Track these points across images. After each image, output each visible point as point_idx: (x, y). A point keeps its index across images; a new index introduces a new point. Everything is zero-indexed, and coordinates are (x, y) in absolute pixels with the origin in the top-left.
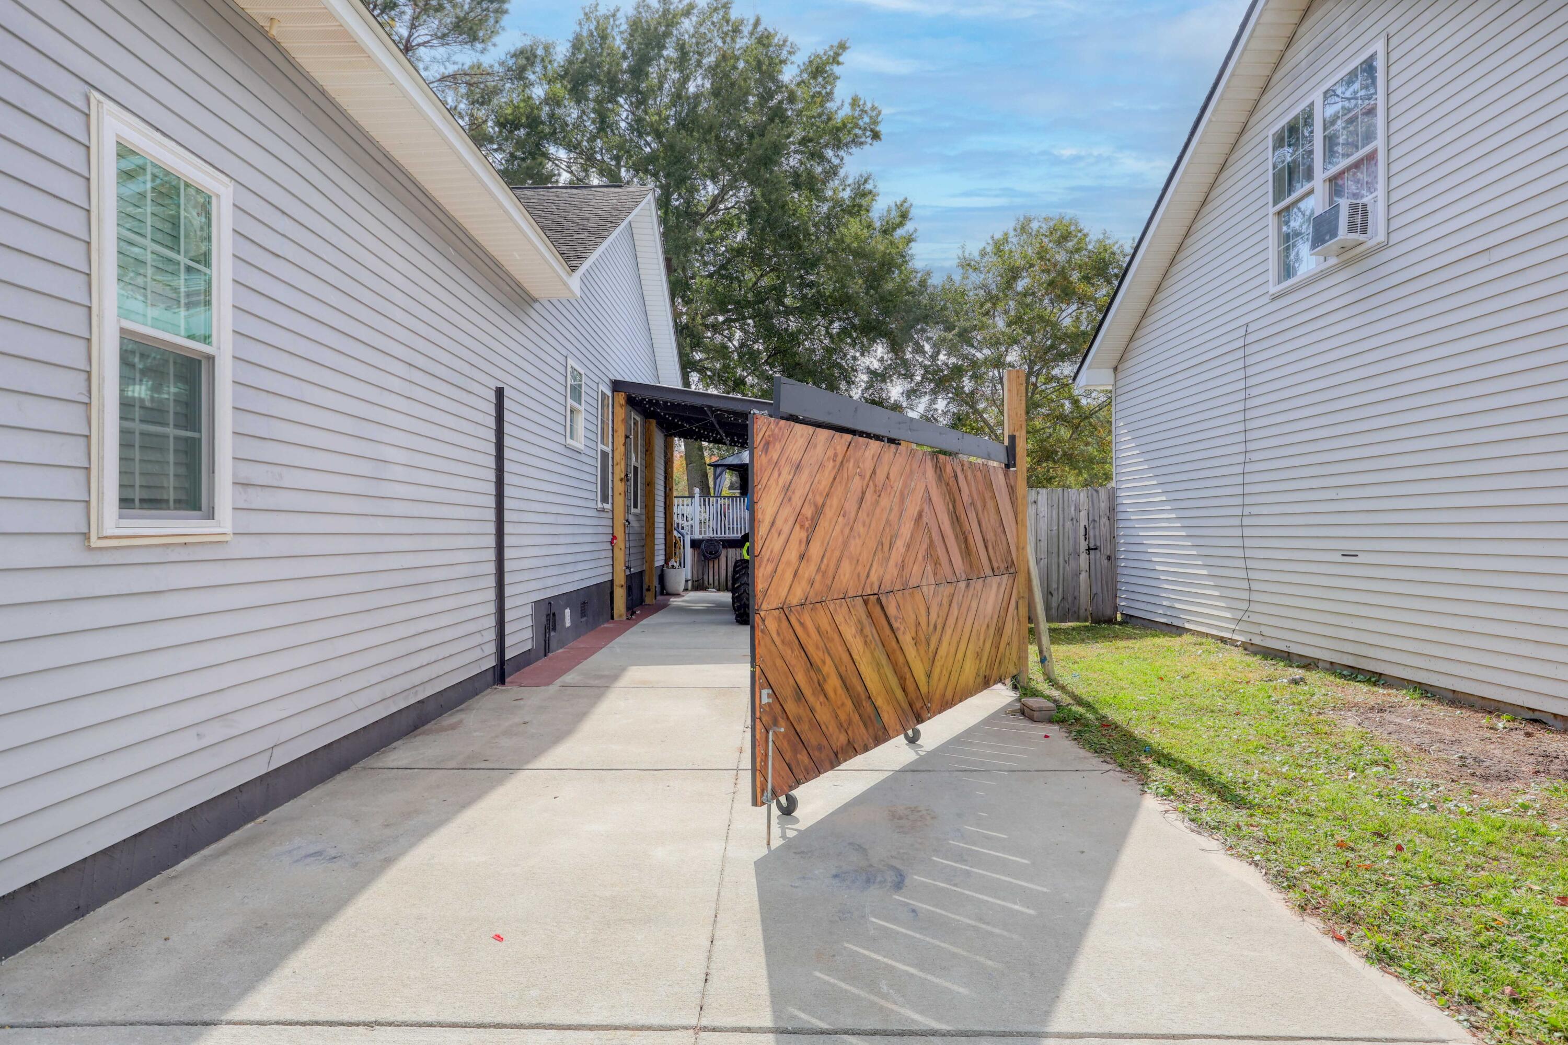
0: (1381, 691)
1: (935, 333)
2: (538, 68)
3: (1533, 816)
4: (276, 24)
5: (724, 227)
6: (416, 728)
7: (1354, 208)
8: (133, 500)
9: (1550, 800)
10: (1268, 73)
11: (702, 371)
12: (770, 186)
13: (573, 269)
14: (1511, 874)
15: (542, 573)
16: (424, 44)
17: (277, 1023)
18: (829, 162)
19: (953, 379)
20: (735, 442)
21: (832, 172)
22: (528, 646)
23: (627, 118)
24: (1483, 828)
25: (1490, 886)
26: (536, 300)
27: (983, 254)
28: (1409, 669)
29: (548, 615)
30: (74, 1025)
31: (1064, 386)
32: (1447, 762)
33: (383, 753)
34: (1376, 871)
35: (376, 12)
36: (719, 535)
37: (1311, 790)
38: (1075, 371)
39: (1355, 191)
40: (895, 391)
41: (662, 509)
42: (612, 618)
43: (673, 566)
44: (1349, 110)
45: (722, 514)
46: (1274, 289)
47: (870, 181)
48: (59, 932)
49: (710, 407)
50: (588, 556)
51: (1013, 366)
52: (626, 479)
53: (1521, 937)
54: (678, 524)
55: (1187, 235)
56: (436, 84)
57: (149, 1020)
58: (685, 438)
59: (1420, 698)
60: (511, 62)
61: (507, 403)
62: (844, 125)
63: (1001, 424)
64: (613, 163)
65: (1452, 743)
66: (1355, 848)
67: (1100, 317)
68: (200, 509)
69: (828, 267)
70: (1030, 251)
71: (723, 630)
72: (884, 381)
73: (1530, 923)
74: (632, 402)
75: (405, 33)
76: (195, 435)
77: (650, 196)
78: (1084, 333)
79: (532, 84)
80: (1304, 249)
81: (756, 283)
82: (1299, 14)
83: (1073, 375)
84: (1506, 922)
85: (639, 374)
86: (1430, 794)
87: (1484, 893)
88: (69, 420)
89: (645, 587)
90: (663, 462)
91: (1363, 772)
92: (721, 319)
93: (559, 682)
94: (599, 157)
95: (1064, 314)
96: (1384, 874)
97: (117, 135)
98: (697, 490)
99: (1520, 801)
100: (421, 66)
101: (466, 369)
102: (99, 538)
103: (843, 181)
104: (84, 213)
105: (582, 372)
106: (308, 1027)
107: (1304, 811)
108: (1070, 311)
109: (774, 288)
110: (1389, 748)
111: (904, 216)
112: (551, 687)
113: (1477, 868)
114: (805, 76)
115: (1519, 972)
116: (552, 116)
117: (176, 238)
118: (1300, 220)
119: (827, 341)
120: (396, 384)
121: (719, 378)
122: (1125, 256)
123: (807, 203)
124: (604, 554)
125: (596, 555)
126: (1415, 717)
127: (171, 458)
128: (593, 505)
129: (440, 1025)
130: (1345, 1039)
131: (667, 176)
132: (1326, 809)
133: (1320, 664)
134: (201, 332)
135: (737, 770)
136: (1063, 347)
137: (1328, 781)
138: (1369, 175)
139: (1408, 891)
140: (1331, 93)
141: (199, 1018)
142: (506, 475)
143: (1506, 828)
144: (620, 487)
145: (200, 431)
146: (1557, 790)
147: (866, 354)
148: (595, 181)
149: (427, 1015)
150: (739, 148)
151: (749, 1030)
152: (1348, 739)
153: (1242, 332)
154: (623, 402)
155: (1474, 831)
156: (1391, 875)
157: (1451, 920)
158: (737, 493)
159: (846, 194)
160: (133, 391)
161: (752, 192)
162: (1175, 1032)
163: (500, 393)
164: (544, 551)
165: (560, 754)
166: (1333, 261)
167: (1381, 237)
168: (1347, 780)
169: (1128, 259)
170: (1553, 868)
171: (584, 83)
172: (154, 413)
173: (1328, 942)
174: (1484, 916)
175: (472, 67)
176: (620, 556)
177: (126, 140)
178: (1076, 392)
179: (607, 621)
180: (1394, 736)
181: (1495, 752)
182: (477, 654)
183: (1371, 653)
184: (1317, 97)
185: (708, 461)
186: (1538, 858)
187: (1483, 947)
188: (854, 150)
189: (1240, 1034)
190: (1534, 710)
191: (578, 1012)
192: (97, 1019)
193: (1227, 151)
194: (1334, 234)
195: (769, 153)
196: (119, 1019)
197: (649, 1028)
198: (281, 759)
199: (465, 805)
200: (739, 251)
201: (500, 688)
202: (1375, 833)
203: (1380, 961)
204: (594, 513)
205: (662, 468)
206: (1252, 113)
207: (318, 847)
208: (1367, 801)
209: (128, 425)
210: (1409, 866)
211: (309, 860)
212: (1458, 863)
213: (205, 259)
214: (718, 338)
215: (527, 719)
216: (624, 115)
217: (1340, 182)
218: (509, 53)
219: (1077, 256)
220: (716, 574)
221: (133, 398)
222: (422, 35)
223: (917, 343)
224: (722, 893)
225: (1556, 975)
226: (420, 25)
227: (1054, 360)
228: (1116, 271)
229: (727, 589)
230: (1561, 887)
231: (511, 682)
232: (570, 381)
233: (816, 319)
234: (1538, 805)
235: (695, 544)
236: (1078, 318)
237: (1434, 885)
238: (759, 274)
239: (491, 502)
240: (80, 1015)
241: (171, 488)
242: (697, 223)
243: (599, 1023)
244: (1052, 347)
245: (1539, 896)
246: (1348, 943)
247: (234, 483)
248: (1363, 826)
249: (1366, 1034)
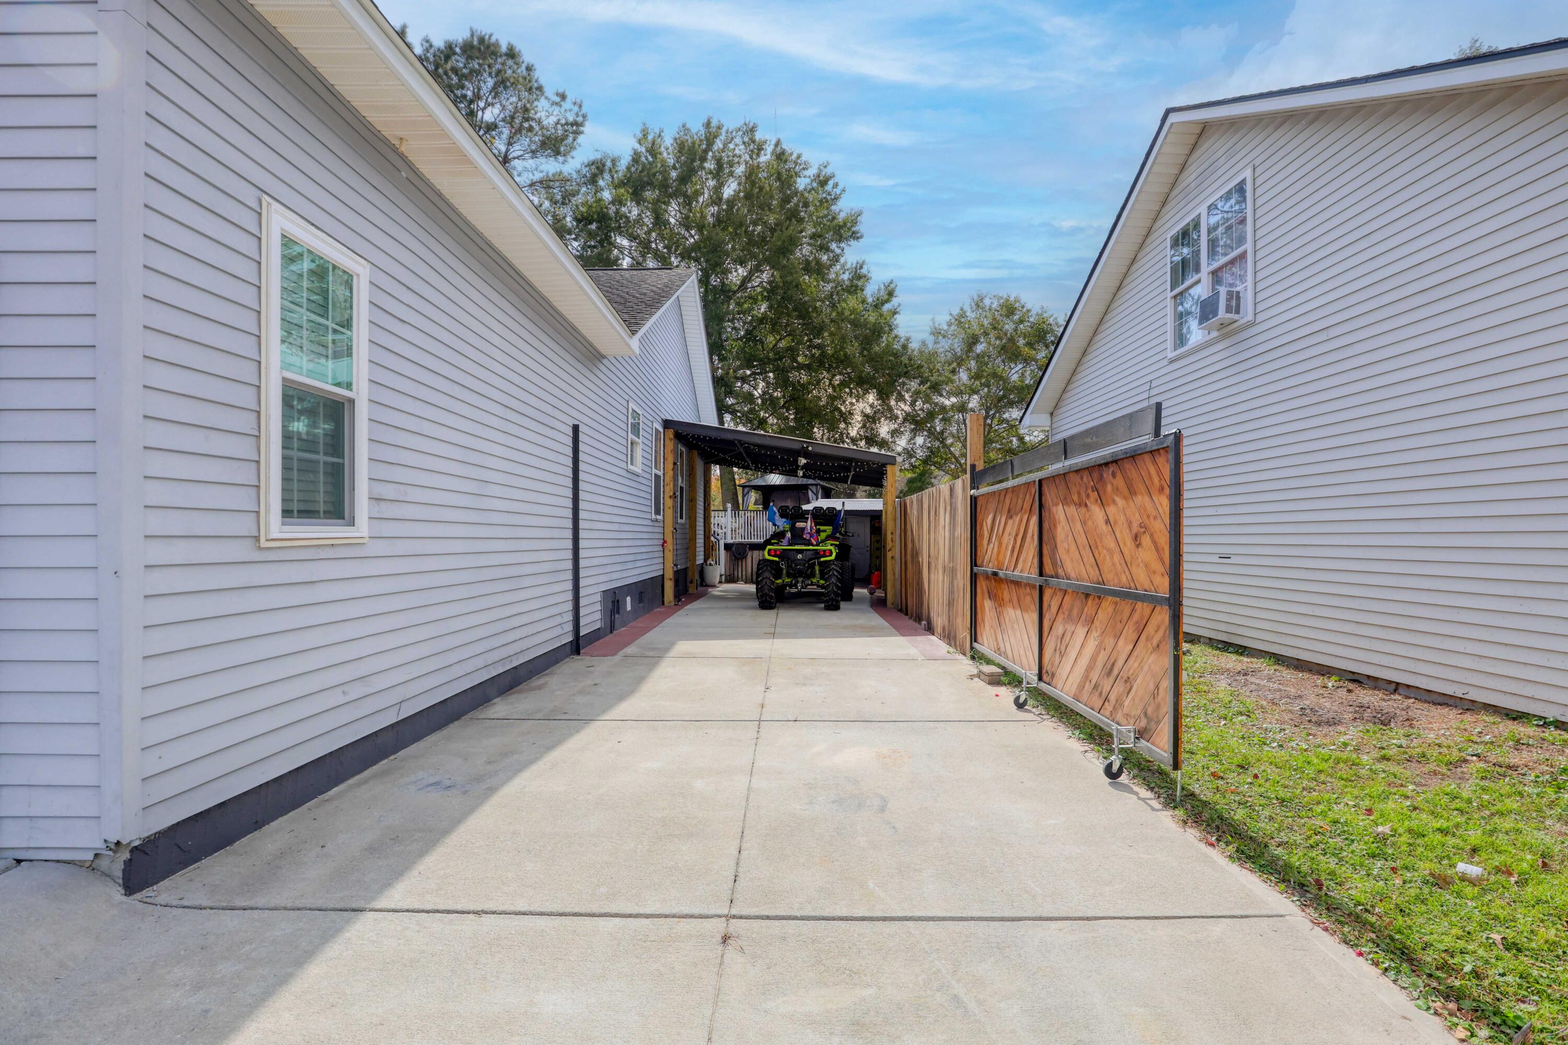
0: (1246, 659)
1: (914, 385)
2: (607, 176)
3: (1351, 751)
4: (404, 142)
5: (751, 301)
6: (511, 688)
7: (1230, 294)
8: (292, 511)
9: (1363, 738)
10: (1166, 190)
11: (733, 413)
12: (785, 270)
13: (634, 333)
14: (1334, 794)
15: (609, 569)
16: (518, 158)
17: (408, 911)
18: (833, 251)
19: (927, 422)
20: (759, 468)
21: (836, 259)
22: (598, 625)
23: (676, 216)
24: (1315, 761)
25: (1319, 803)
26: (604, 357)
27: (950, 324)
28: (1266, 643)
29: (613, 602)
30: (256, 909)
31: (1012, 427)
32: (1290, 711)
33: (486, 707)
34: (1239, 794)
35: (481, 133)
36: (746, 540)
37: (1193, 734)
38: (1021, 415)
39: (1231, 282)
40: (884, 429)
41: (702, 520)
42: (663, 604)
43: (710, 564)
44: (1228, 219)
45: (749, 524)
46: (1171, 354)
47: (864, 266)
48: (243, 839)
49: (740, 441)
50: (644, 556)
51: (974, 411)
52: (674, 496)
53: (1338, 839)
54: (714, 532)
55: (1106, 313)
56: (526, 188)
57: (312, 906)
58: (720, 465)
59: (1275, 664)
60: (584, 170)
61: (582, 437)
62: (845, 224)
63: (964, 455)
64: (665, 250)
65: (1296, 698)
66: (1224, 777)
67: (1041, 373)
68: (344, 518)
69: (832, 334)
70: (986, 322)
71: (750, 613)
72: (874, 422)
73: (1346, 829)
74: (679, 437)
75: (503, 148)
76: (340, 461)
77: (694, 276)
78: (1028, 386)
79: (602, 190)
80: (1193, 324)
81: (776, 345)
82: (1190, 147)
83: (1019, 418)
84: (1329, 829)
85: (685, 416)
86: (1278, 736)
87: (1315, 807)
88: (243, 448)
89: (689, 580)
90: (702, 483)
91: (1231, 720)
92: (748, 372)
93: (621, 653)
94: (653, 245)
95: (1013, 371)
96: (1244, 796)
97: (282, 229)
98: (729, 505)
99: (1342, 740)
100: (515, 173)
101: (549, 410)
102: (267, 540)
103: (843, 266)
104: (256, 289)
105: (640, 413)
106: (431, 914)
107: (1188, 750)
108: (1017, 369)
109: (789, 349)
110: (1250, 702)
111: (891, 294)
112: (615, 657)
113: (1310, 790)
114: (815, 185)
115: (1337, 864)
116: (617, 212)
117: (325, 307)
118: (1190, 303)
119: (830, 390)
120: (495, 422)
121: (748, 418)
122: (1059, 327)
123: (815, 283)
124: (657, 555)
125: (650, 555)
126: (1270, 679)
127: (321, 478)
128: (648, 516)
129: (531, 913)
130: (1212, 917)
131: (707, 261)
132: (1204, 749)
133: (1202, 640)
134: (343, 378)
135: (760, 721)
136: (1012, 396)
137: (1206, 728)
138: (1241, 270)
139: (1261, 808)
140: (1213, 207)
141: (349, 906)
142: (580, 492)
143: (1332, 760)
144: (669, 502)
145: (343, 458)
146: (1368, 731)
147: (861, 400)
148: (651, 263)
149: (522, 906)
150: (764, 239)
151: (768, 918)
152: (1221, 696)
153: (1147, 387)
154: (672, 436)
155: (1309, 763)
156: (1250, 796)
157: (1291, 828)
158: (760, 507)
159: (846, 277)
160: (293, 427)
161: (772, 275)
162: (1089, 915)
163: (576, 429)
164: (610, 552)
165: (624, 709)
166: (1215, 334)
167: (1250, 317)
168: (1219, 726)
169: (1061, 329)
170: (1363, 789)
171: (643, 188)
172: (309, 444)
173: (1203, 846)
174: (1314, 824)
175: (553, 175)
176: (669, 556)
177: (288, 232)
178: (1022, 431)
179: (659, 607)
180: (1255, 693)
181: (1326, 704)
182: (558, 631)
183: (1239, 631)
184: (1203, 210)
185: (737, 482)
186: (1353, 781)
187: (1312, 847)
188: (852, 242)
189: (1137, 915)
190: (1353, 673)
191: (637, 904)
192: (273, 905)
193: (1136, 248)
194: (1215, 313)
195: (786, 244)
196: (289, 905)
197: (692, 916)
198: (408, 711)
199: (550, 748)
200: (762, 320)
201: (576, 657)
202: (1239, 766)
203: (1239, 859)
204: (650, 523)
205: (702, 487)
206: (1155, 220)
207: (437, 779)
208: (1233, 742)
209: (289, 453)
210: (1263, 790)
211: (429, 789)
212: (1297, 787)
213: (347, 324)
214: (746, 387)
215: (597, 681)
216: (673, 213)
217: (1220, 274)
218: (583, 163)
219: (1022, 326)
220: (744, 569)
221: (293, 432)
222: (516, 150)
223: (899, 394)
224: (748, 815)
225: (1361, 865)
226: (515, 142)
227: (1005, 407)
228: (1052, 338)
229: (752, 582)
230: (1368, 802)
231: (585, 653)
232: (630, 420)
233: (822, 373)
234: (1354, 743)
235: (728, 547)
236: (1023, 374)
237: (1280, 803)
238: (778, 337)
239: (569, 513)
240: (260, 901)
241: (321, 500)
242: (730, 298)
243: (652, 913)
244: (1004, 396)
245: (1353, 809)
246: (1217, 847)
247: (369, 498)
248: (1230, 761)
249: (1227, 913)
